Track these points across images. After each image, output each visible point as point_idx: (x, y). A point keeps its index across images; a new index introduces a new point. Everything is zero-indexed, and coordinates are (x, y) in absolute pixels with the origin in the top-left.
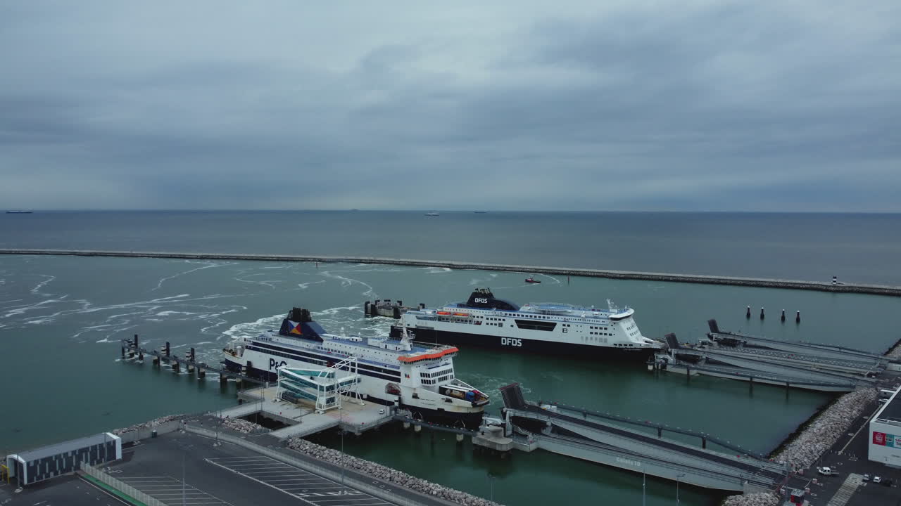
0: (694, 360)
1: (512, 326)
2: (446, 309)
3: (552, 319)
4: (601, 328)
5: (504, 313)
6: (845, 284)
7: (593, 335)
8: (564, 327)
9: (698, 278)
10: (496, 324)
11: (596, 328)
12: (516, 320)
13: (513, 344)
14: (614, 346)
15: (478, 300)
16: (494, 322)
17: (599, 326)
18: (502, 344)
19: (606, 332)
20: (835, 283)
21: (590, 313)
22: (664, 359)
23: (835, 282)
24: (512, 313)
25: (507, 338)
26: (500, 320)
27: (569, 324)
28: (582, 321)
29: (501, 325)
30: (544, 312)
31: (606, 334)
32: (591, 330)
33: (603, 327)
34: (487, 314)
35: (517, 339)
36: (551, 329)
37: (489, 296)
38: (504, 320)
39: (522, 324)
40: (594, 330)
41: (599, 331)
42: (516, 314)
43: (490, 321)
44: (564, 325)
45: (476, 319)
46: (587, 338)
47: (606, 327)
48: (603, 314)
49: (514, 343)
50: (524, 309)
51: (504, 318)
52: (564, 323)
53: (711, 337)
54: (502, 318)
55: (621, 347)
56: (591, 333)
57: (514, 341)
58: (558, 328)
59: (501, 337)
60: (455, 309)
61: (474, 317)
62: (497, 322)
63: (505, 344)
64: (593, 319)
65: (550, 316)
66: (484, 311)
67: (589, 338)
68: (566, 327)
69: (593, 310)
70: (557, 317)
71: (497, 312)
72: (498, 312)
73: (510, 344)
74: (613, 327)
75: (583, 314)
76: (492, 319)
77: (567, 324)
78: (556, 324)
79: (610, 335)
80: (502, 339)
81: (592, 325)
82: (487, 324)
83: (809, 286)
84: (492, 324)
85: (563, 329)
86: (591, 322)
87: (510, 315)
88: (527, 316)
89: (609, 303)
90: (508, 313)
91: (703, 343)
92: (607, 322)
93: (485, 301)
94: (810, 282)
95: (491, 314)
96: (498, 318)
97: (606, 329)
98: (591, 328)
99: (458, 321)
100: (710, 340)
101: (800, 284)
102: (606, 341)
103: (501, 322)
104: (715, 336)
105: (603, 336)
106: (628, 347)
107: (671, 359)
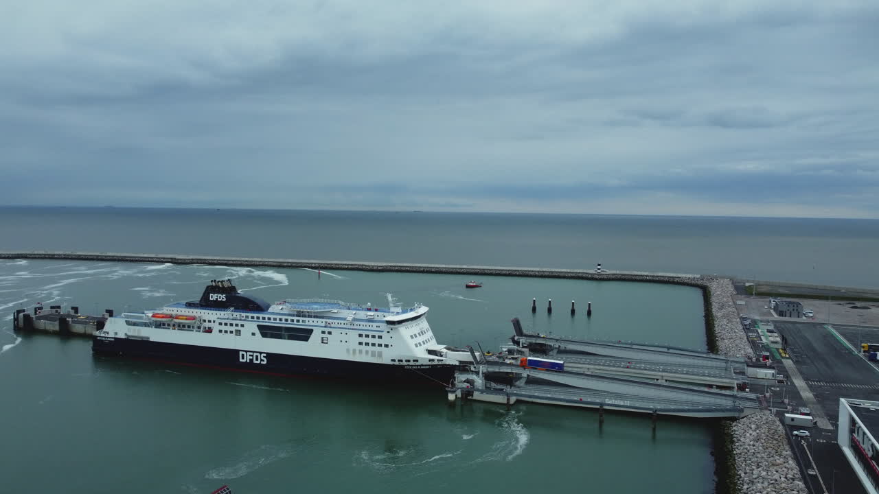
0: (508, 379)
1: (253, 334)
2: (166, 310)
3: (309, 323)
4: (373, 337)
5: (244, 314)
6: (609, 272)
7: (364, 347)
8: (324, 335)
9: (462, 269)
10: (231, 332)
11: (367, 336)
12: (258, 326)
13: (255, 361)
14: (392, 363)
15: (213, 297)
16: (229, 328)
17: (370, 334)
18: (241, 360)
19: (380, 341)
20: (599, 271)
21: (362, 314)
22: (467, 381)
23: (599, 269)
24: (255, 315)
25: (246, 352)
26: (237, 325)
27: (330, 330)
28: (349, 326)
29: (238, 333)
30: (299, 314)
31: (380, 345)
32: (361, 340)
33: (377, 334)
34: (222, 316)
35: (261, 353)
36: (306, 339)
37: (230, 290)
38: (242, 326)
39: (268, 331)
40: (364, 340)
41: (370, 340)
42: (261, 316)
43: (223, 328)
44: (323, 332)
45: (207, 325)
46: (354, 351)
47: (380, 334)
48: (379, 316)
49: (257, 359)
50: (275, 308)
51: (242, 323)
52: (324, 329)
53: (517, 343)
54: (240, 323)
55: (401, 363)
56: (361, 344)
57: (257, 356)
58: (316, 336)
59: (237, 352)
60: (183, 310)
61: (205, 321)
62: (233, 328)
63: (244, 360)
64: (367, 323)
65: (307, 319)
66: (218, 312)
67: (357, 352)
68: (326, 335)
69: (369, 310)
70: (316, 320)
71: (235, 314)
72: (237, 314)
73: (252, 360)
74: (391, 334)
75: (349, 315)
76: (226, 324)
77: (327, 330)
78: (312, 330)
79: (386, 346)
80: (241, 353)
81: (360, 332)
82: (220, 331)
83: (574, 275)
84: (226, 332)
85: (322, 338)
86: (361, 327)
87: (253, 317)
88: (275, 319)
89: (390, 299)
90: (250, 315)
91: (510, 352)
92: (384, 327)
93: (222, 298)
94: (575, 271)
95: (226, 317)
96: (234, 322)
97: (380, 337)
98: (361, 336)
99: (182, 327)
100: (515, 347)
101: (565, 272)
102: (380, 355)
103: (239, 328)
104: (522, 340)
105: (377, 349)
106: (412, 363)
107: (479, 381)
